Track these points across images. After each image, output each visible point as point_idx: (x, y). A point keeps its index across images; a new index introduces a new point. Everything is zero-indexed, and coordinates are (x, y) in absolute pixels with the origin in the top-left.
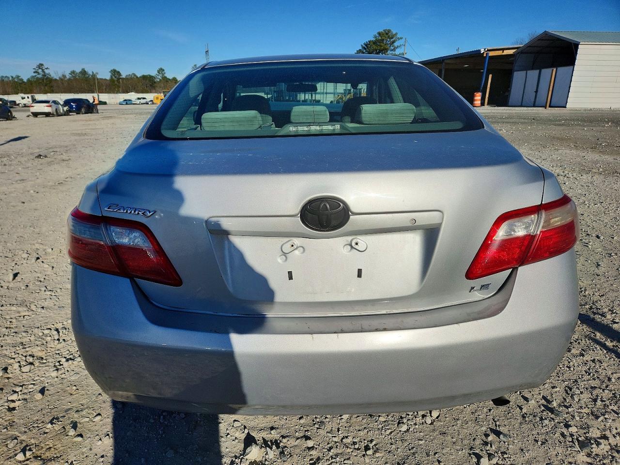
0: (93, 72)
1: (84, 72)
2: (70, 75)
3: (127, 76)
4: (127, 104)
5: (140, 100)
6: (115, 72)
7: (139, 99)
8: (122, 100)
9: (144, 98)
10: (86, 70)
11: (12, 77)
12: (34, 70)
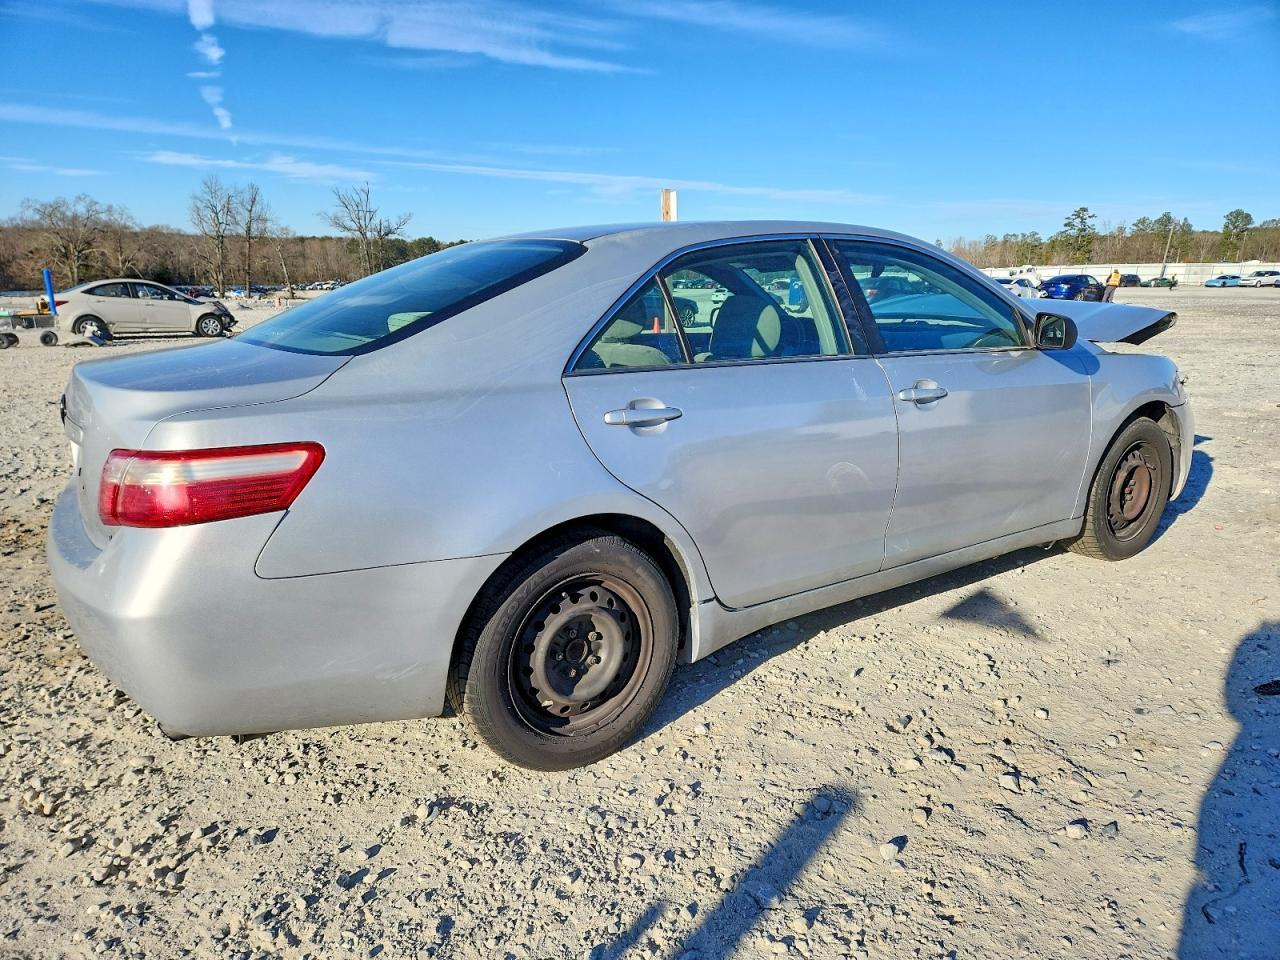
0: (1186, 219)
1: (1166, 220)
2: (1135, 228)
3: (1264, 223)
4: (1224, 285)
5: (1259, 278)
6: (1239, 218)
7: (1259, 274)
8: (1214, 278)
9: (1273, 273)
10: (1172, 215)
11: (1024, 235)
12: (1066, 221)
